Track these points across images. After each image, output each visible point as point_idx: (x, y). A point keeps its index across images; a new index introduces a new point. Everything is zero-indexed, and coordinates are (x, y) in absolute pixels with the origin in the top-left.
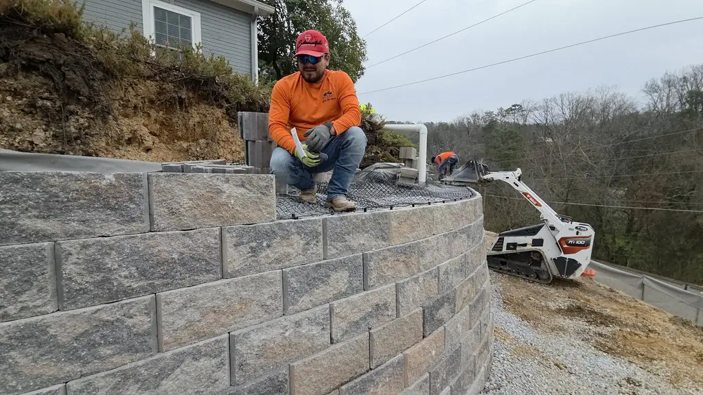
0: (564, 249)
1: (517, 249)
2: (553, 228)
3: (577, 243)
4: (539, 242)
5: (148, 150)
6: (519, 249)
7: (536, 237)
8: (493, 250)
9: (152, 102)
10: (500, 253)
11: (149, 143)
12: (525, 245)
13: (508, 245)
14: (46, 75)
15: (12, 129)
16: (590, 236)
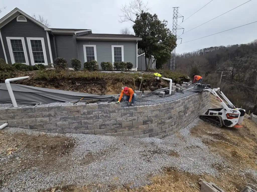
0: (227, 117)
1: (213, 115)
2: (225, 110)
3: (233, 116)
4: (220, 114)
5: (111, 92)
6: (214, 115)
7: (220, 112)
8: (205, 114)
9: (111, 84)
10: (207, 115)
11: (111, 91)
12: (216, 114)
13: (211, 113)
14: (100, 85)
15: (97, 92)
16: (239, 114)
